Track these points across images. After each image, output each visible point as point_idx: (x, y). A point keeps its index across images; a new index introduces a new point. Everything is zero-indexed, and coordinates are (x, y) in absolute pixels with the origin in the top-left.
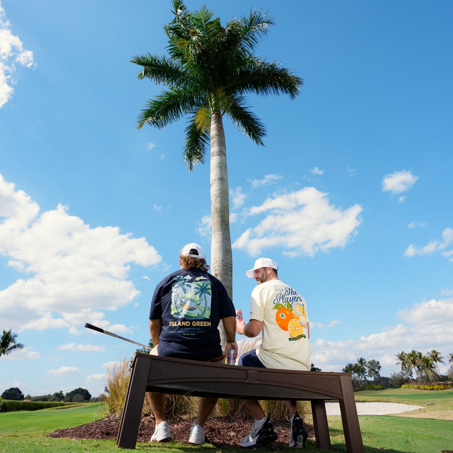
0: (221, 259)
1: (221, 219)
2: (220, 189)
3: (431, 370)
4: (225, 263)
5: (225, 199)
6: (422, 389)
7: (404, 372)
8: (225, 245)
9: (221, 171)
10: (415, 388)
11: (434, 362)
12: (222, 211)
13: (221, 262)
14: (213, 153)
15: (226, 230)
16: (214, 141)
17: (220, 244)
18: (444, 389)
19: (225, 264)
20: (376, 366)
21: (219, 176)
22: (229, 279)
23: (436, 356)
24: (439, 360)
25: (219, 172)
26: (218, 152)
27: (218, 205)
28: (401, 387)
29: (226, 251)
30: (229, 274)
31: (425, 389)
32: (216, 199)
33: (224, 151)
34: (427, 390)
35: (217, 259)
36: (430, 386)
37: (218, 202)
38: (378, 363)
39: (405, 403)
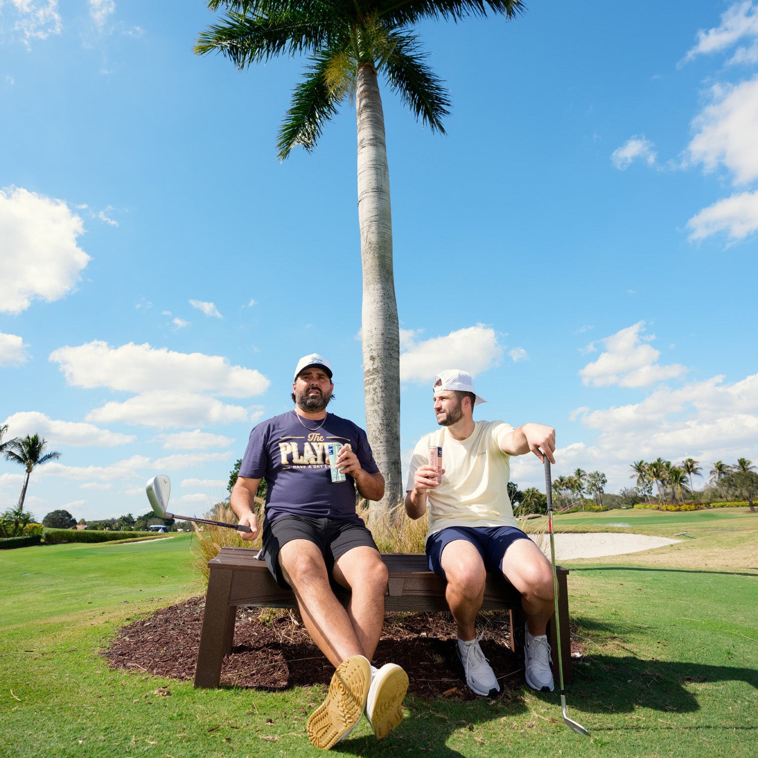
0: (380, 332)
1: (379, 262)
2: (377, 208)
3: (681, 485)
4: (387, 338)
5: (384, 226)
6: (663, 510)
7: (640, 488)
8: (387, 308)
9: (377, 174)
10: (653, 509)
11: (687, 475)
12: (380, 248)
13: (381, 337)
14: (362, 141)
15: (388, 281)
16: (364, 119)
17: (378, 305)
18: (696, 510)
19: (388, 340)
20: (600, 480)
21: (373, 184)
22: (394, 364)
23: (692, 466)
24: (695, 471)
25: (374, 176)
26: (371, 139)
27: (373, 238)
28: (633, 507)
29: (389, 318)
30: (394, 356)
31: (667, 510)
32: (370, 226)
33: (382, 137)
34: (671, 511)
35: (374, 332)
36: (675, 506)
37: (373, 233)
38: (604, 475)
39: (645, 534)
